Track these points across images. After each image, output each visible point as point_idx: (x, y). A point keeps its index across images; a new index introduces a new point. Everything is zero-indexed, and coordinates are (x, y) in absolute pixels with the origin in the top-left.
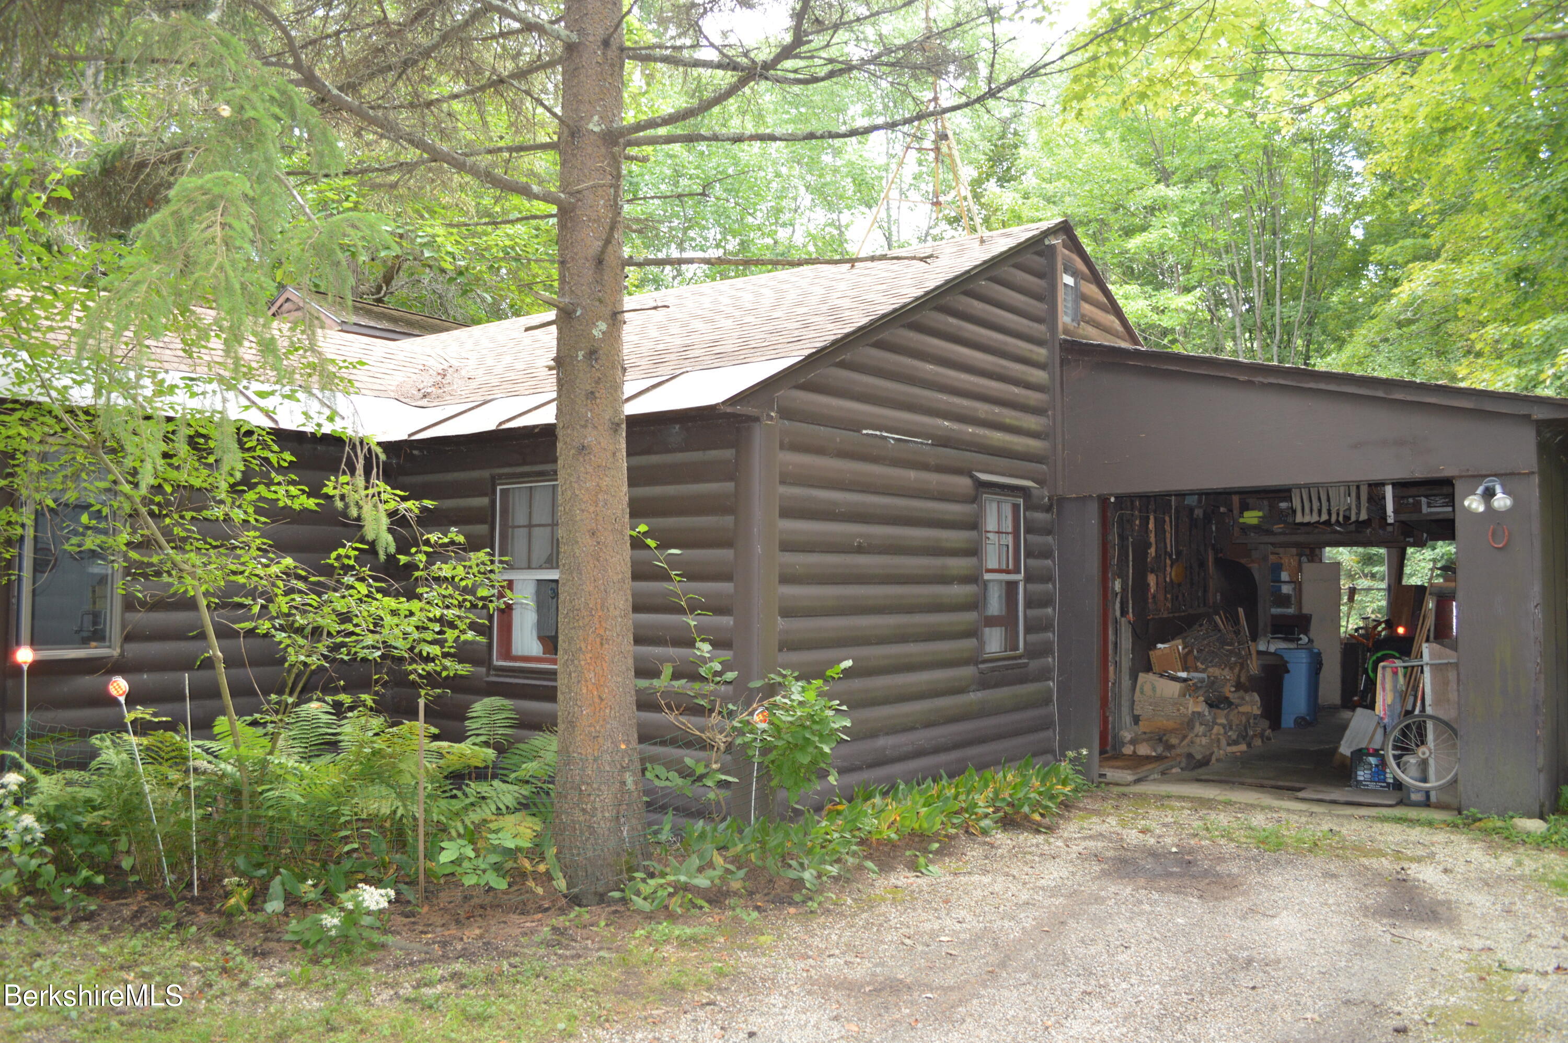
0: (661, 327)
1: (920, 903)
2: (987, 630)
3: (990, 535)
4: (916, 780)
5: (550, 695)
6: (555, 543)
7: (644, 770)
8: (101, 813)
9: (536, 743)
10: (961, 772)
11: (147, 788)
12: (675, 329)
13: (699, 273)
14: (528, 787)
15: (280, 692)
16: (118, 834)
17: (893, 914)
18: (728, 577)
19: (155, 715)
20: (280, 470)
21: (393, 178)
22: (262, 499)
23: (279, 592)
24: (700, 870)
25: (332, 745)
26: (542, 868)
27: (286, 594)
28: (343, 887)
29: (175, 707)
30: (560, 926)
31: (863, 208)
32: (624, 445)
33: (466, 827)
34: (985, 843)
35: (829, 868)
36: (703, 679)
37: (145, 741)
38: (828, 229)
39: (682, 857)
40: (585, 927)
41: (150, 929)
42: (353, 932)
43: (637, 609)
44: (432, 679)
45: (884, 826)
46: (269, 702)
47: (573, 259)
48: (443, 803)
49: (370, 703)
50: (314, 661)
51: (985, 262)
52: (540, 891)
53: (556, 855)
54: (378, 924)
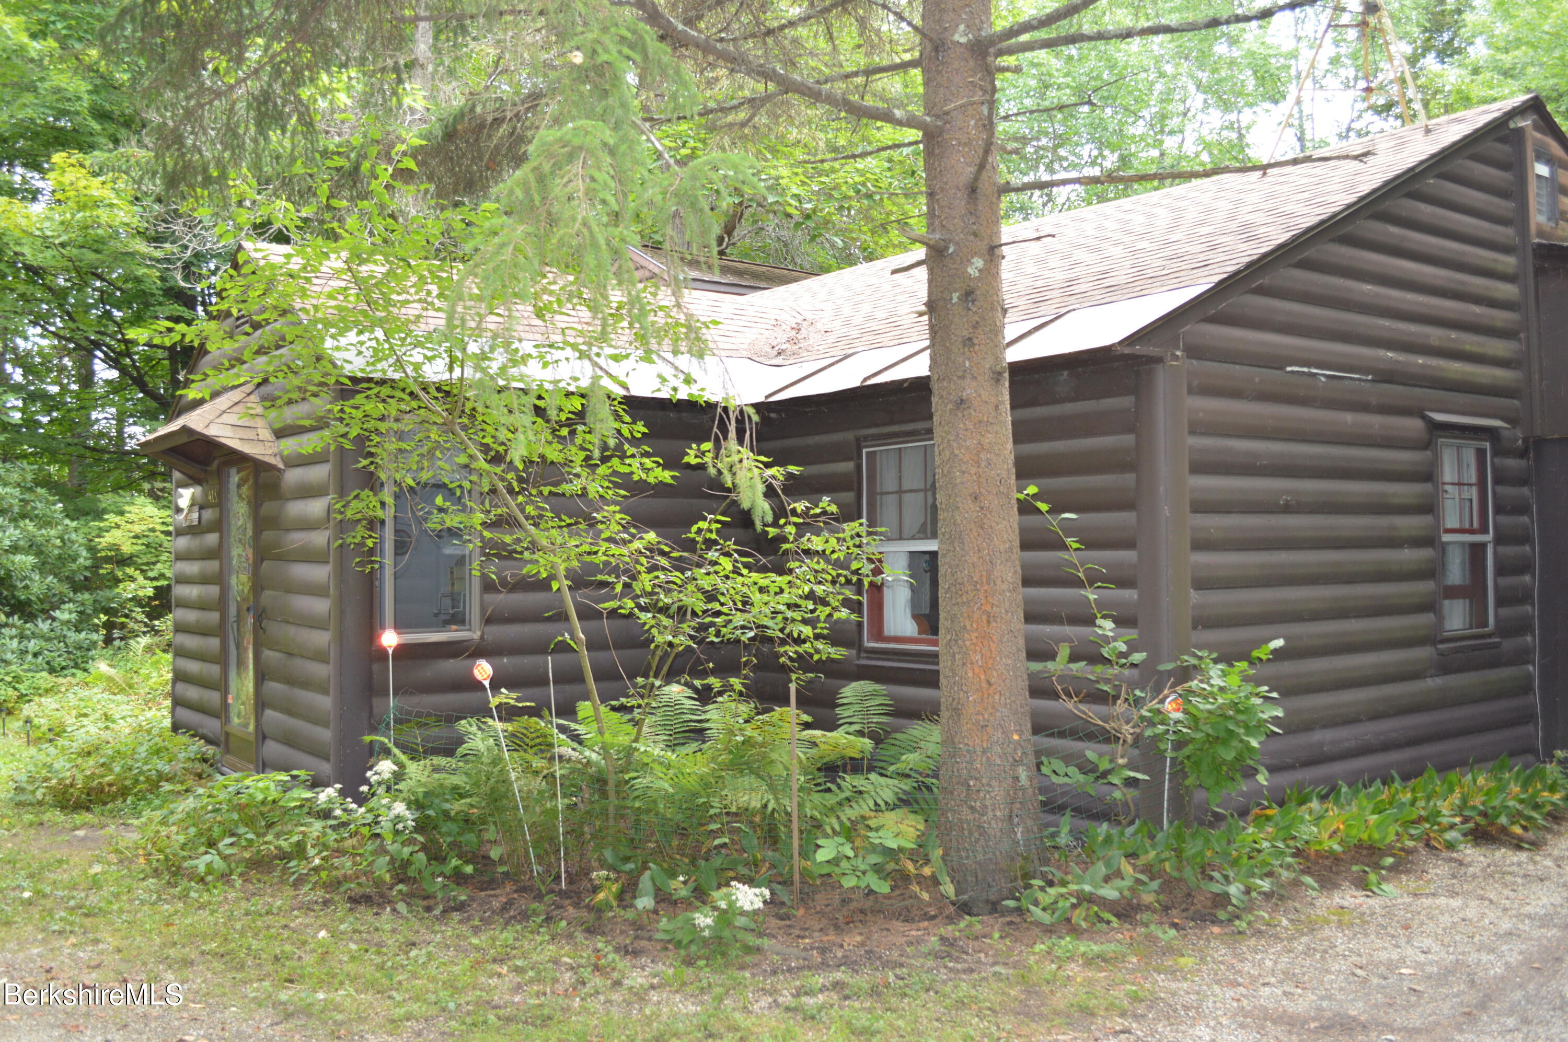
0: (1039, 261)
1: (1372, 928)
2: (1447, 602)
3: (1447, 487)
4: (1359, 782)
5: (932, 680)
6: (934, 510)
7: (1039, 765)
8: (468, 800)
9: (915, 732)
10: (1419, 773)
11: (513, 775)
12: (1054, 262)
13: (1073, 197)
14: (909, 781)
15: (646, 676)
16: (484, 823)
17: (1340, 940)
18: (1129, 544)
19: (518, 700)
20: (634, 441)
21: (742, 115)
22: (615, 473)
23: (643, 569)
24: (1107, 879)
25: (699, 733)
26: (927, 871)
27: (650, 570)
28: (715, 884)
29: (537, 691)
30: (949, 935)
31: (1267, 105)
32: (1007, 397)
33: (841, 824)
34: (1451, 860)
35: (1259, 882)
36: (1107, 661)
37: (510, 727)
38: (1225, 133)
39: (1086, 865)
40: (977, 938)
41: (520, 922)
42: (727, 933)
43: (1027, 582)
44: (804, 662)
45: (1325, 836)
46: (635, 686)
47: (942, 189)
48: (817, 798)
49: (738, 687)
50: (682, 641)
51: (1433, 156)
52: (925, 896)
53: (943, 858)
54: (753, 926)
